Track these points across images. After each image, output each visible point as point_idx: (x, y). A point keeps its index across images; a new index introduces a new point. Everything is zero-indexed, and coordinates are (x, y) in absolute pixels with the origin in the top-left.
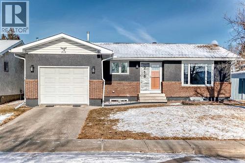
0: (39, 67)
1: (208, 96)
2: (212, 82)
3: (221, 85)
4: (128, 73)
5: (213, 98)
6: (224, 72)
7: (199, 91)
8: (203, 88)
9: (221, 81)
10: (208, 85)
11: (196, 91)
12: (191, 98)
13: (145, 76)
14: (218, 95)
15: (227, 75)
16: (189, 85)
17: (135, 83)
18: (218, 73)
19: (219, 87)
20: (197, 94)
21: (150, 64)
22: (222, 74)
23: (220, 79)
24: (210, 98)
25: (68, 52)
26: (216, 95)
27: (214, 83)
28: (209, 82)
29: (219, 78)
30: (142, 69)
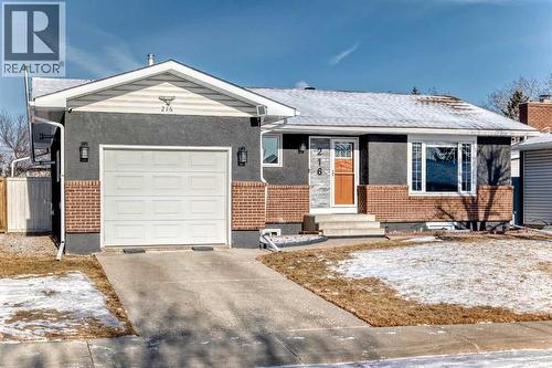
0: (101, 146)
1: (466, 219)
2: (473, 187)
3: (493, 192)
4: (280, 164)
5: (476, 223)
6: (497, 163)
7: (445, 207)
8: (455, 199)
9: (490, 183)
10: (465, 193)
11: (439, 208)
12: (428, 224)
13: (320, 172)
14: (487, 215)
15: (503, 170)
16: (423, 193)
17: (297, 189)
18: (485, 163)
19: (488, 197)
20: (442, 214)
21: (333, 141)
22: (493, 168)
23: (489, 180)
24: (468, 223)
25: (178, 109)
26: (481, 216)
27: (478, 189)
28: (466, 187)
29: (486, 177)
30: (312, 153)
